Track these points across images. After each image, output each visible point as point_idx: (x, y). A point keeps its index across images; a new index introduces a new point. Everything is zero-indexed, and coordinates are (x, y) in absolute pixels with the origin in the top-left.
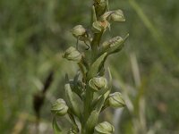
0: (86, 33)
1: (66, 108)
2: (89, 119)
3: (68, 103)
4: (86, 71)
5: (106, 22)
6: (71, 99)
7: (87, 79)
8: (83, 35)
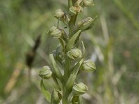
0: (65, 15)
1: (51, 73)
2: (68, 81)
3: (52, 69)
4: (65, 44)
5: (80, 7)
6: (54, 66)
7: (66, 50)
8: (62, 17)
